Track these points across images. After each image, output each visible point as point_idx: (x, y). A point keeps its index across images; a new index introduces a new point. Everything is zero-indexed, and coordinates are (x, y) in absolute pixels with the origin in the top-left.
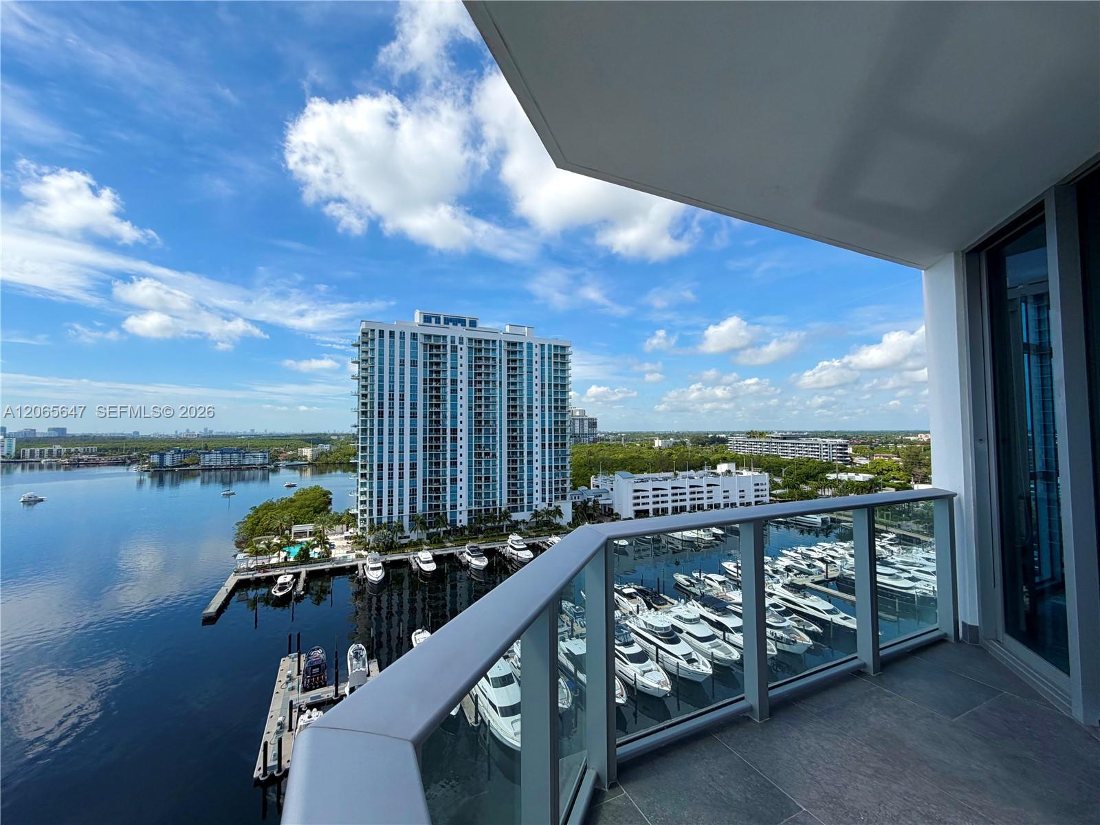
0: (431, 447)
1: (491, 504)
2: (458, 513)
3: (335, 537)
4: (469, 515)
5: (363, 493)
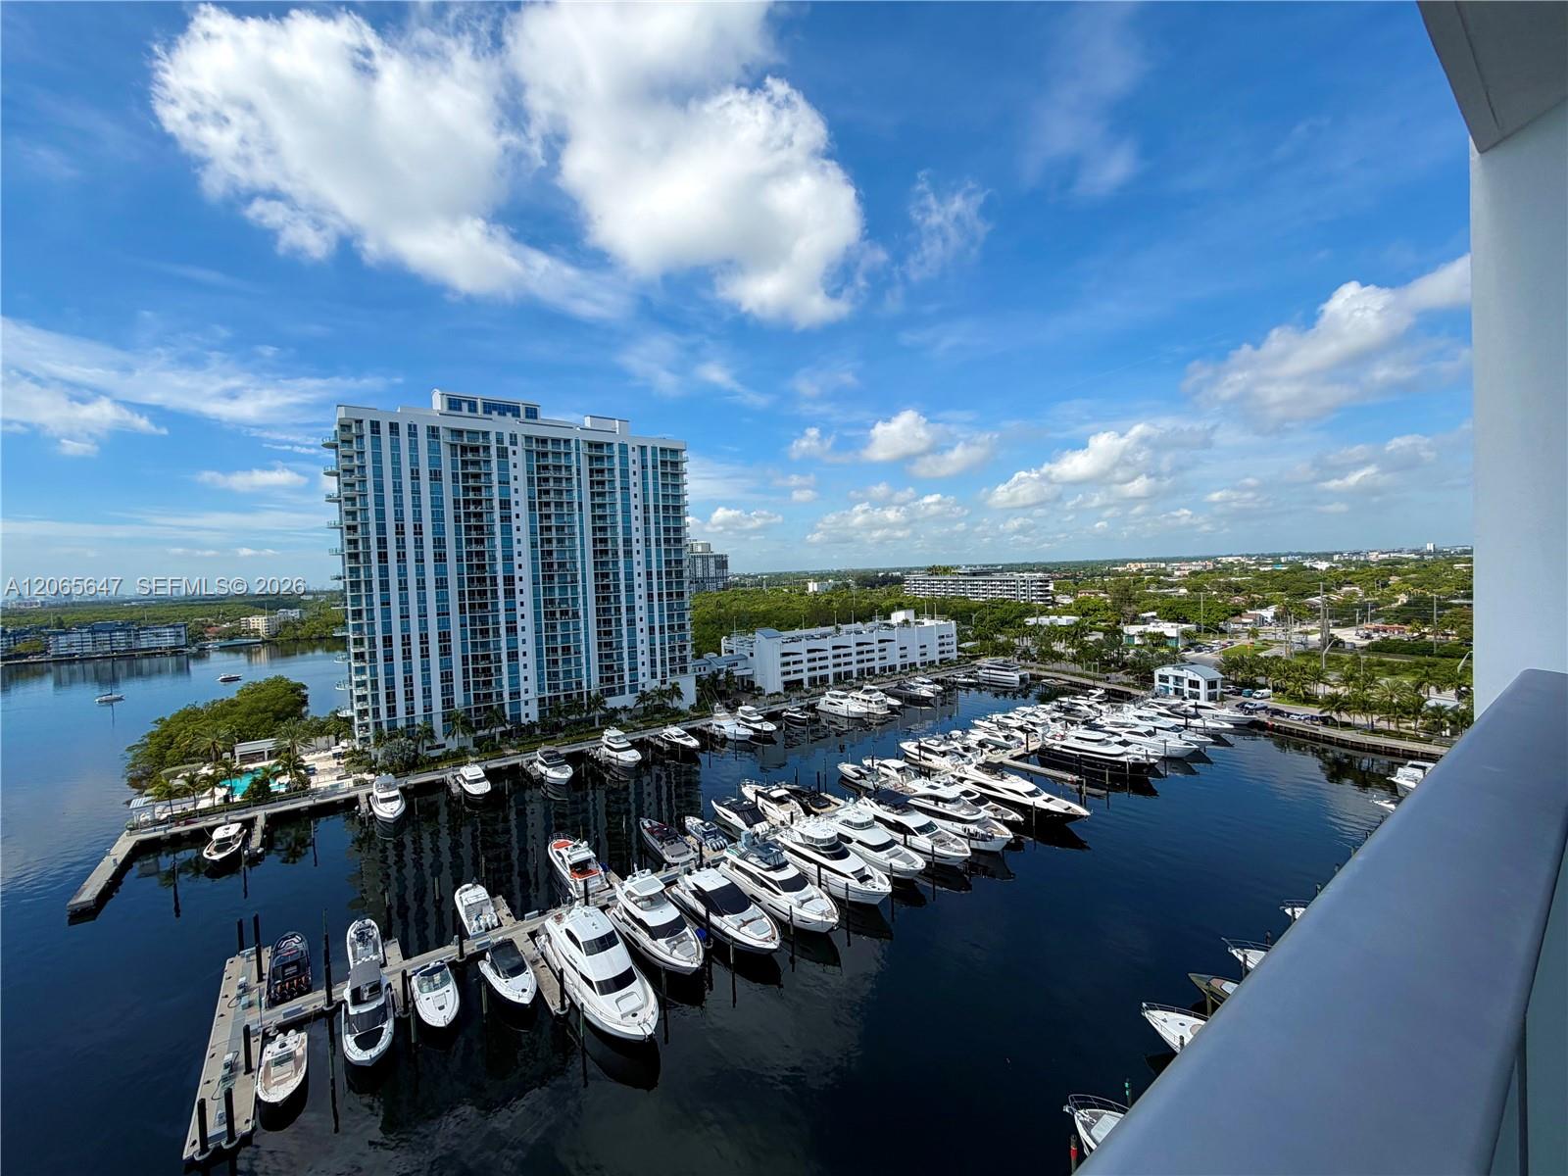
0: (472, 606)
1: (574, 686)
2: (523, 704)
3: (316, 755)
4: (540, 706)
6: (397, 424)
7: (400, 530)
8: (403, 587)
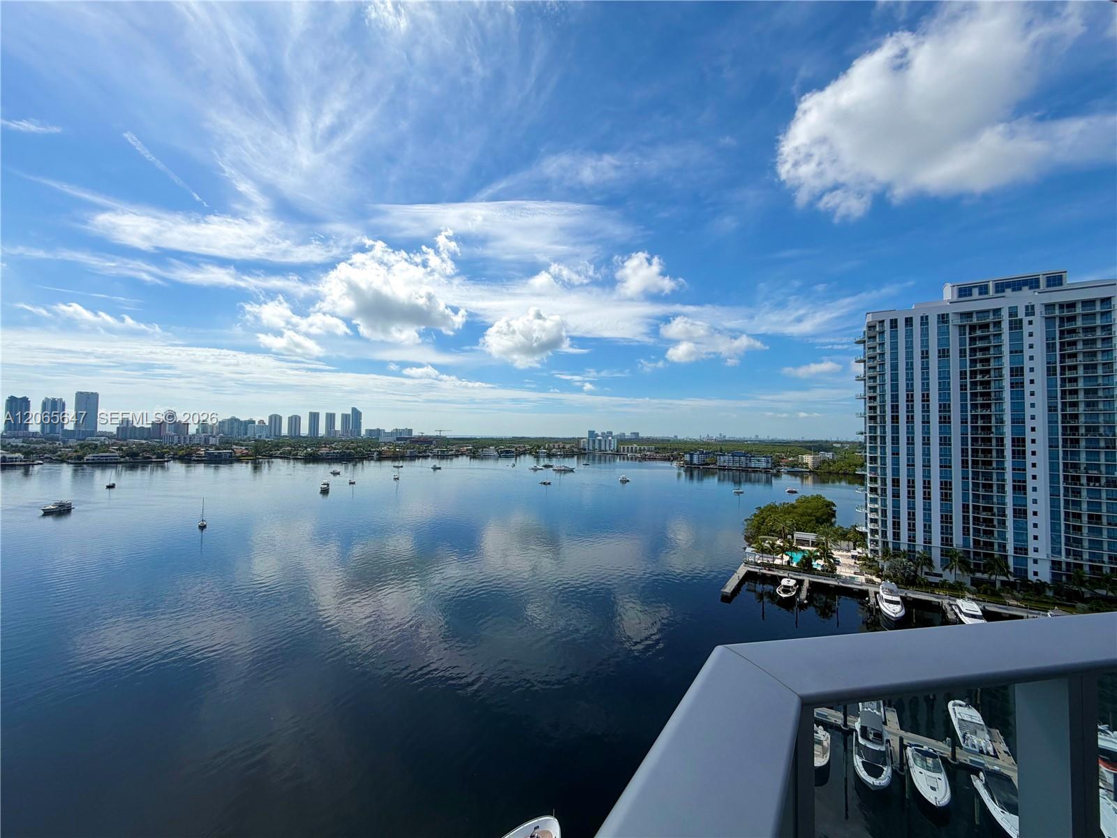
0: (975, 462)
4: (1053, 568)
5: (874, 510)
6: (911, 318)
7: (910, 399)
8: (910, 441)
